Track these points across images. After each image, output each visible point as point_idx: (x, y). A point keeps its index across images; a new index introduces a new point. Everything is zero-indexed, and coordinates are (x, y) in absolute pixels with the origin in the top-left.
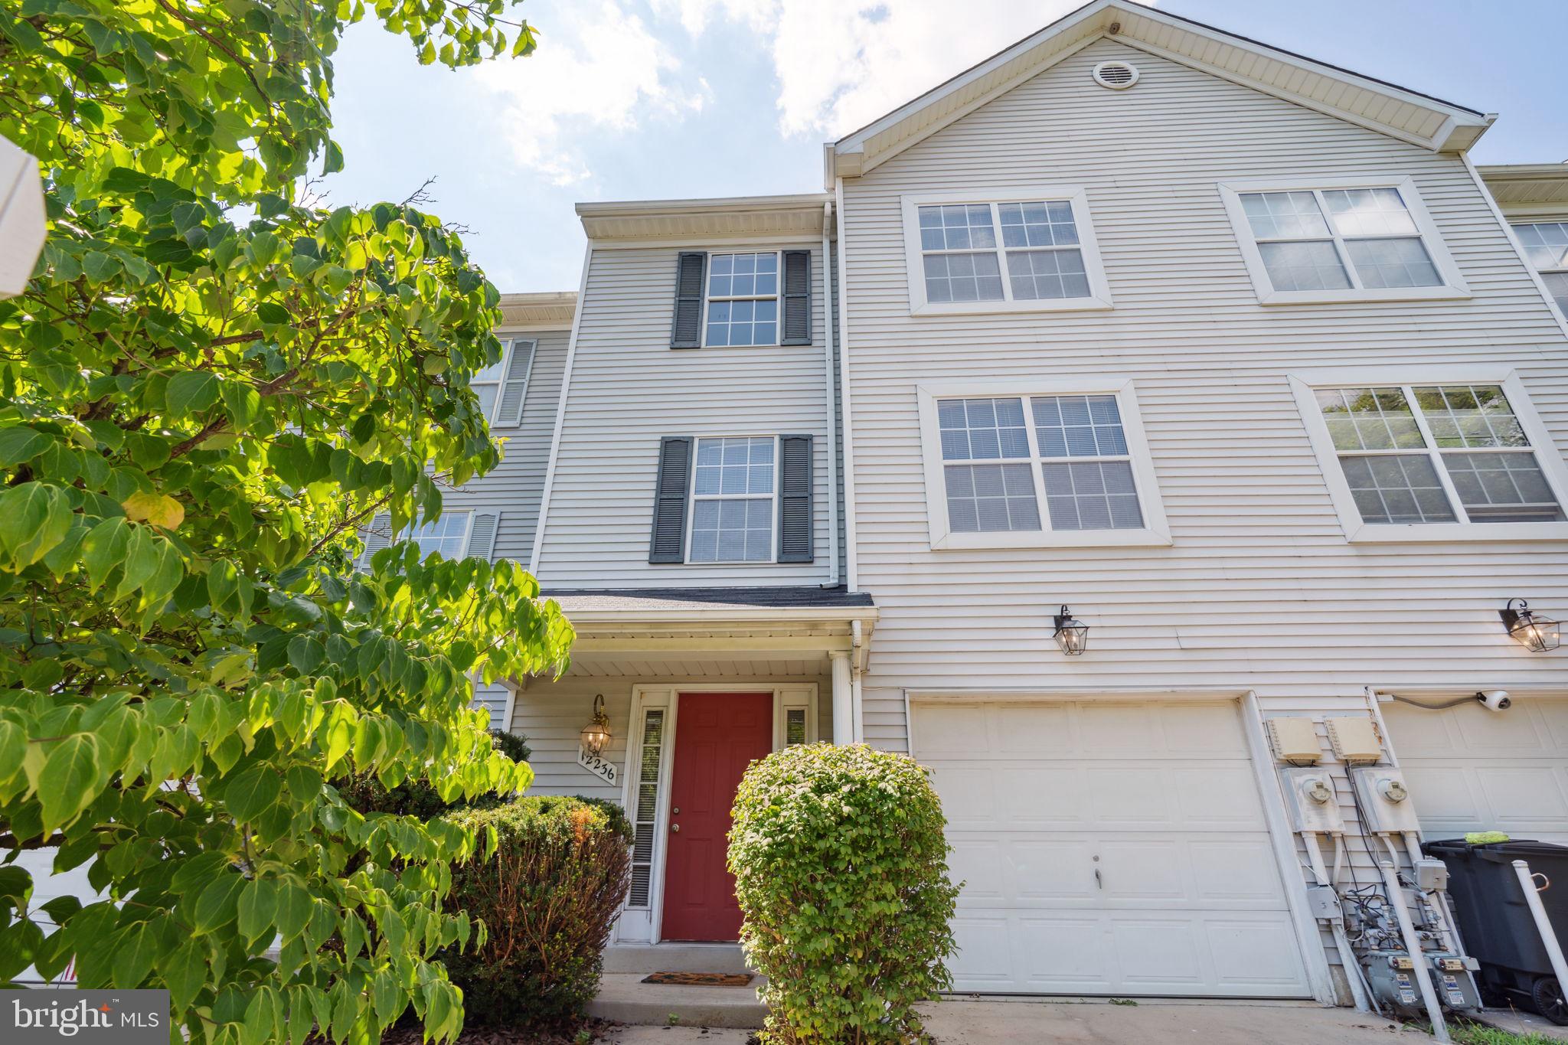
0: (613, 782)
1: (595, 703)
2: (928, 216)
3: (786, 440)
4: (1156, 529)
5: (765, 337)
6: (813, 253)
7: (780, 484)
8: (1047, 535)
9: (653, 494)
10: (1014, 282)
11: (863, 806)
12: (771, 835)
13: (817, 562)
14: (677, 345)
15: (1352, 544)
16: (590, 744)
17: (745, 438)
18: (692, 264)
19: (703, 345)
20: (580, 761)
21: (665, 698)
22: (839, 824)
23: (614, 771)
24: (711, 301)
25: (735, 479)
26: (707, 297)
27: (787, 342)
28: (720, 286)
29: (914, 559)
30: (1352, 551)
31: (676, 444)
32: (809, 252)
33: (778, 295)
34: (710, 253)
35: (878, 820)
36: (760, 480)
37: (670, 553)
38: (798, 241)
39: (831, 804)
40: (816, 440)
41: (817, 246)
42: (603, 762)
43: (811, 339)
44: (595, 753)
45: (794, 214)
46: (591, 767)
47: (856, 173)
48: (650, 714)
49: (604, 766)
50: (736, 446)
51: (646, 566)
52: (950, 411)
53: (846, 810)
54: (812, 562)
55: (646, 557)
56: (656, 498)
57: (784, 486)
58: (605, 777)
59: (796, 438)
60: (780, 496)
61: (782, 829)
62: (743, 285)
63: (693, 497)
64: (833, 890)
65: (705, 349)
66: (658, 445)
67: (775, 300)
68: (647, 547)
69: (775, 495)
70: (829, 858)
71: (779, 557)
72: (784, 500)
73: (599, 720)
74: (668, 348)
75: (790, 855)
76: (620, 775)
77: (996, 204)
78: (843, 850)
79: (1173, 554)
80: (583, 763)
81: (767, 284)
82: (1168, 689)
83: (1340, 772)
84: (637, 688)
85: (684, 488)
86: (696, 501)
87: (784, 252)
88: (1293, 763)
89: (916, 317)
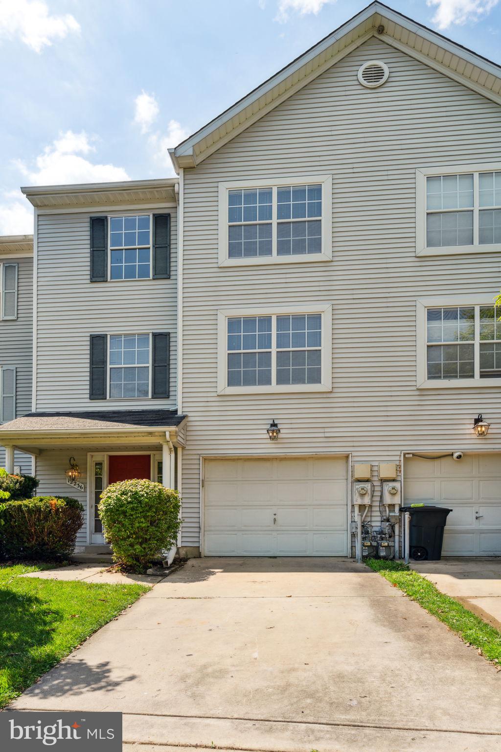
0: (83, 490)
1: (70, 461)
2: (234, 197)
3: (155, 335)
4: (326, 383)
5: (144, 273)
6: (172, 215)
7: (153, 359)
8: (274, 387)
9: (88, 365)
10: (279, 243)
11: (136, 498)
12: (106, 507)
13: (171, 398)
14: (94, 279)
15: (418, 389)
16: (70, 476)
17: (134, 335)
18: (98, 224)
19: (109, 279)
20: (68, 483)
21: (103, 458)
22: (127, 503)
23: (83, 486)
24: (112, 250)
25: (130, 356)
26: (109, 248)
27: (156, 277)
28: (117, 240)
29: (209, 399)
30: (417, 393)
31: (97, 338)
32: (169, 215)
33: (151, 245)
34: (109, 216)
35: (140, 502)
36: (142, 357)
37: (100, 395)
38: (162, 207)
39: (125, 498)
40: (172, 335)
41: (173, 210)
42: (77, 483)
43: (170, 275)
44: (73, 479)
45: (157, 191)
46: (72, 485)
47: (192, 165)
48: (96, 464)
49: (78, 484)
50: (130, 338)
51: (88, 400)
52: (233, 324)
53: (129, 499)
54: (169, 398)
55: (88, 396)
56: (90, 367)
57: (154, 360)
58: (79, 488)
59: (161, 334)
60: (153, 365)
61: (109, 505)
62: (130, 239)
63: (109, 366)
64: (125, 520)
65: (110, 282)
66: (88, 339)
67: (149, 248)
68: (88, 392)
69: (150, 365)
70: (124, 513)
71: (152, 396)
72: (154, 367)
73: (73, 467)
74: (88, 281)
75: (112, 512)
76: (85, 488)
77: (276, 187)
78: (128, 510)
79: (332, 395)
80: (69, 483)
81: (144, 238)
82: (315, 453)
83: (378, 483)
84: (89, 454)
85: (104, 362)
86: (111, 368)
87: (154, 215)
88: (359, 481)
89: (221, 268)
